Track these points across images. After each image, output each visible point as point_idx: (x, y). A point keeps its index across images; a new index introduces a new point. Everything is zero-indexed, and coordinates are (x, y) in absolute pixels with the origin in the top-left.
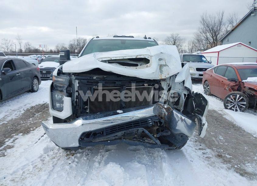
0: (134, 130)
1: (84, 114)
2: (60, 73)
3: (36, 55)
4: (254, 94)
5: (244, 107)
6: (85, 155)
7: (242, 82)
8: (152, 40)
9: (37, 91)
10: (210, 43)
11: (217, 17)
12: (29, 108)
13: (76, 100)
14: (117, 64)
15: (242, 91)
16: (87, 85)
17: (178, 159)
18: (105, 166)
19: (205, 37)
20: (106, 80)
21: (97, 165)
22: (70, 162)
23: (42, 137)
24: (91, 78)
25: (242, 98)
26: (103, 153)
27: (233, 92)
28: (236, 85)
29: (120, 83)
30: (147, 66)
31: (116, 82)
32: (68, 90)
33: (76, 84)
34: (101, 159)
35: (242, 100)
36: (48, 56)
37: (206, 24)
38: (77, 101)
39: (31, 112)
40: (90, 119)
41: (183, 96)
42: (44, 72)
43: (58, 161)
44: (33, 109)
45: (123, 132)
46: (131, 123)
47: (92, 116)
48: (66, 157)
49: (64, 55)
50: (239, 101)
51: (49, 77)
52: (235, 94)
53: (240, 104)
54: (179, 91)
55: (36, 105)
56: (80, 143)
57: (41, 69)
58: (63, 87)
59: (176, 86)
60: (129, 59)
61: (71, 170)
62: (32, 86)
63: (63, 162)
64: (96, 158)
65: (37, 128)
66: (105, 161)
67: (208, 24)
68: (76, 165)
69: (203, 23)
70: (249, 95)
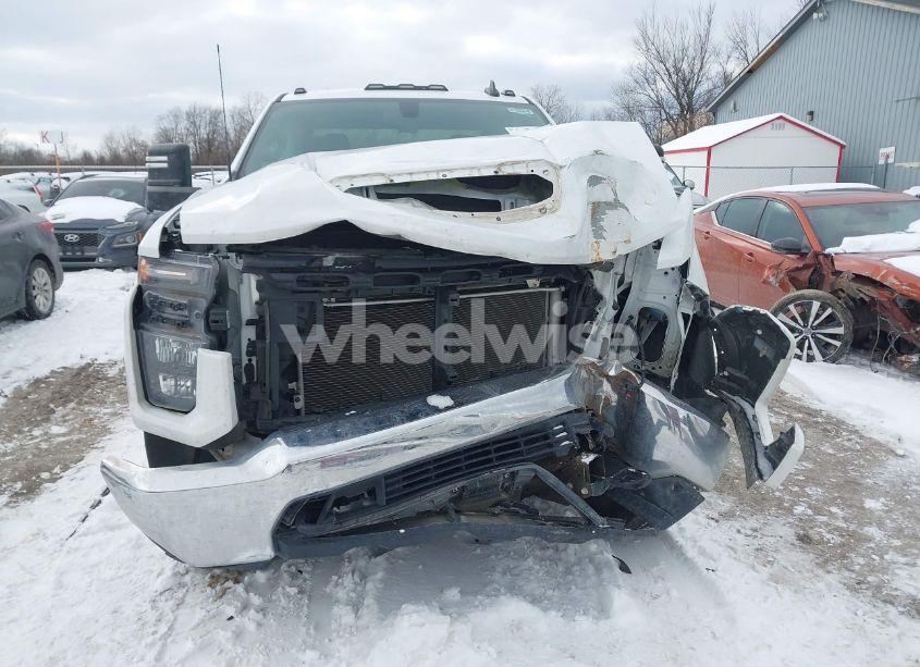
0: (500, 474)
1: (285, 420)
2: (171, 243)
3: (28, 174)
4: (873, 298)
5: (838, 344)
6: (286, 576)
7: (827, 256)
8: (517, 99)
9: (48, 315)
10: (669, 118)
11: (691, 25)
12: (25, 387)
13: (250, 360)
14: (417, 203)
15: (826, 286)
16: (295, 292)
17: (658, 565)
18: (383, 620)
19: (652, 95)
20: (380, 269)
21: (344, 615)
22: (231, 611)
23: (93, 507)
24: (313, 265)
25: (829, 311)
26: (362, 563)
27: (794, 293)
28: (806, 267)
29: (436, 281)
30: (543, 211)
31: (420, 275)
32: (212, 318)
33: (249, 292)
34: (359, 588)
35: (831, 320)
36: (80, 174)
37: (654, 51)
38: (254, 362)
39: (36, 402)
40: (320, 440)
41: (681, 323)
42: (72, 237)
43: (180, 611)
44: (38, 387)
45: (456, 486)
46: (488, 444)
47: (325, 428)
48: (209, 590)
49: (165, 165)
50: (821, 325)
51: (94, 260)
52: (805, 298)
53: (824, 334)
54: (663, 302)
55: (52, 371)
56: (276, 547)
57: (58, 227)
58: (190, 307)
59: (651, 282)
60: (461, 180)
61: (239, 651)
62: (28, 294)
63: (200, 614)
64: (337, 585)
65: (65, 468)
66: (378, 600)
67: (661, 51)
68: (259, 625)
69: (644, 47)
70: (853, 300)
